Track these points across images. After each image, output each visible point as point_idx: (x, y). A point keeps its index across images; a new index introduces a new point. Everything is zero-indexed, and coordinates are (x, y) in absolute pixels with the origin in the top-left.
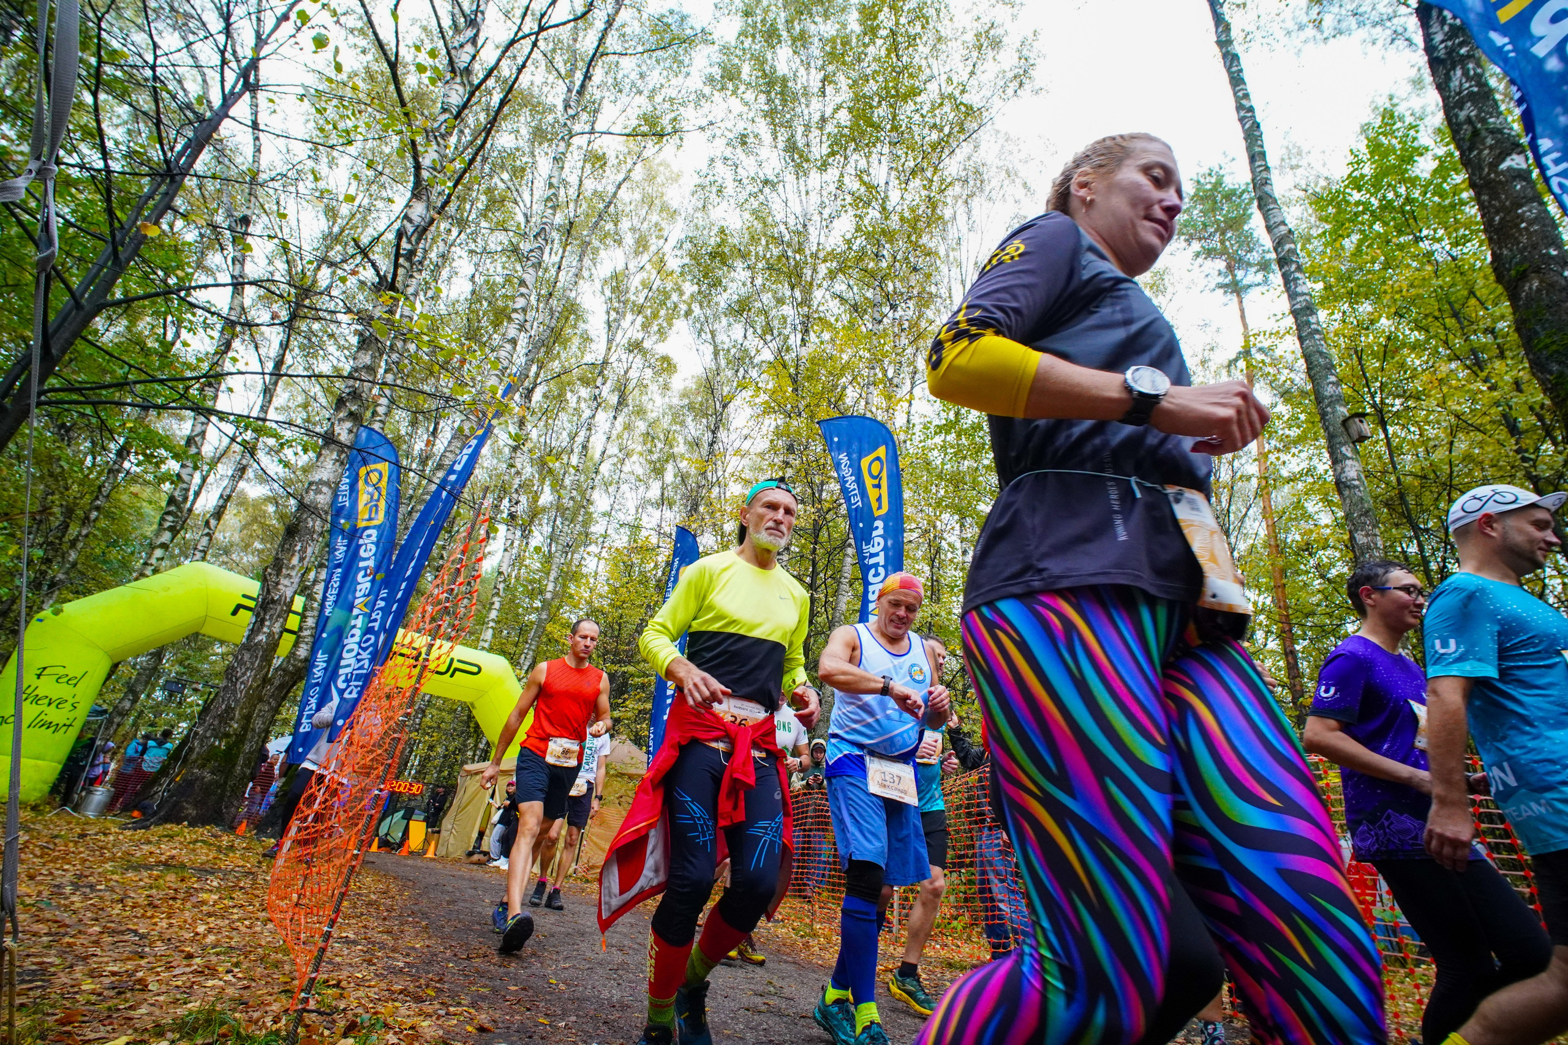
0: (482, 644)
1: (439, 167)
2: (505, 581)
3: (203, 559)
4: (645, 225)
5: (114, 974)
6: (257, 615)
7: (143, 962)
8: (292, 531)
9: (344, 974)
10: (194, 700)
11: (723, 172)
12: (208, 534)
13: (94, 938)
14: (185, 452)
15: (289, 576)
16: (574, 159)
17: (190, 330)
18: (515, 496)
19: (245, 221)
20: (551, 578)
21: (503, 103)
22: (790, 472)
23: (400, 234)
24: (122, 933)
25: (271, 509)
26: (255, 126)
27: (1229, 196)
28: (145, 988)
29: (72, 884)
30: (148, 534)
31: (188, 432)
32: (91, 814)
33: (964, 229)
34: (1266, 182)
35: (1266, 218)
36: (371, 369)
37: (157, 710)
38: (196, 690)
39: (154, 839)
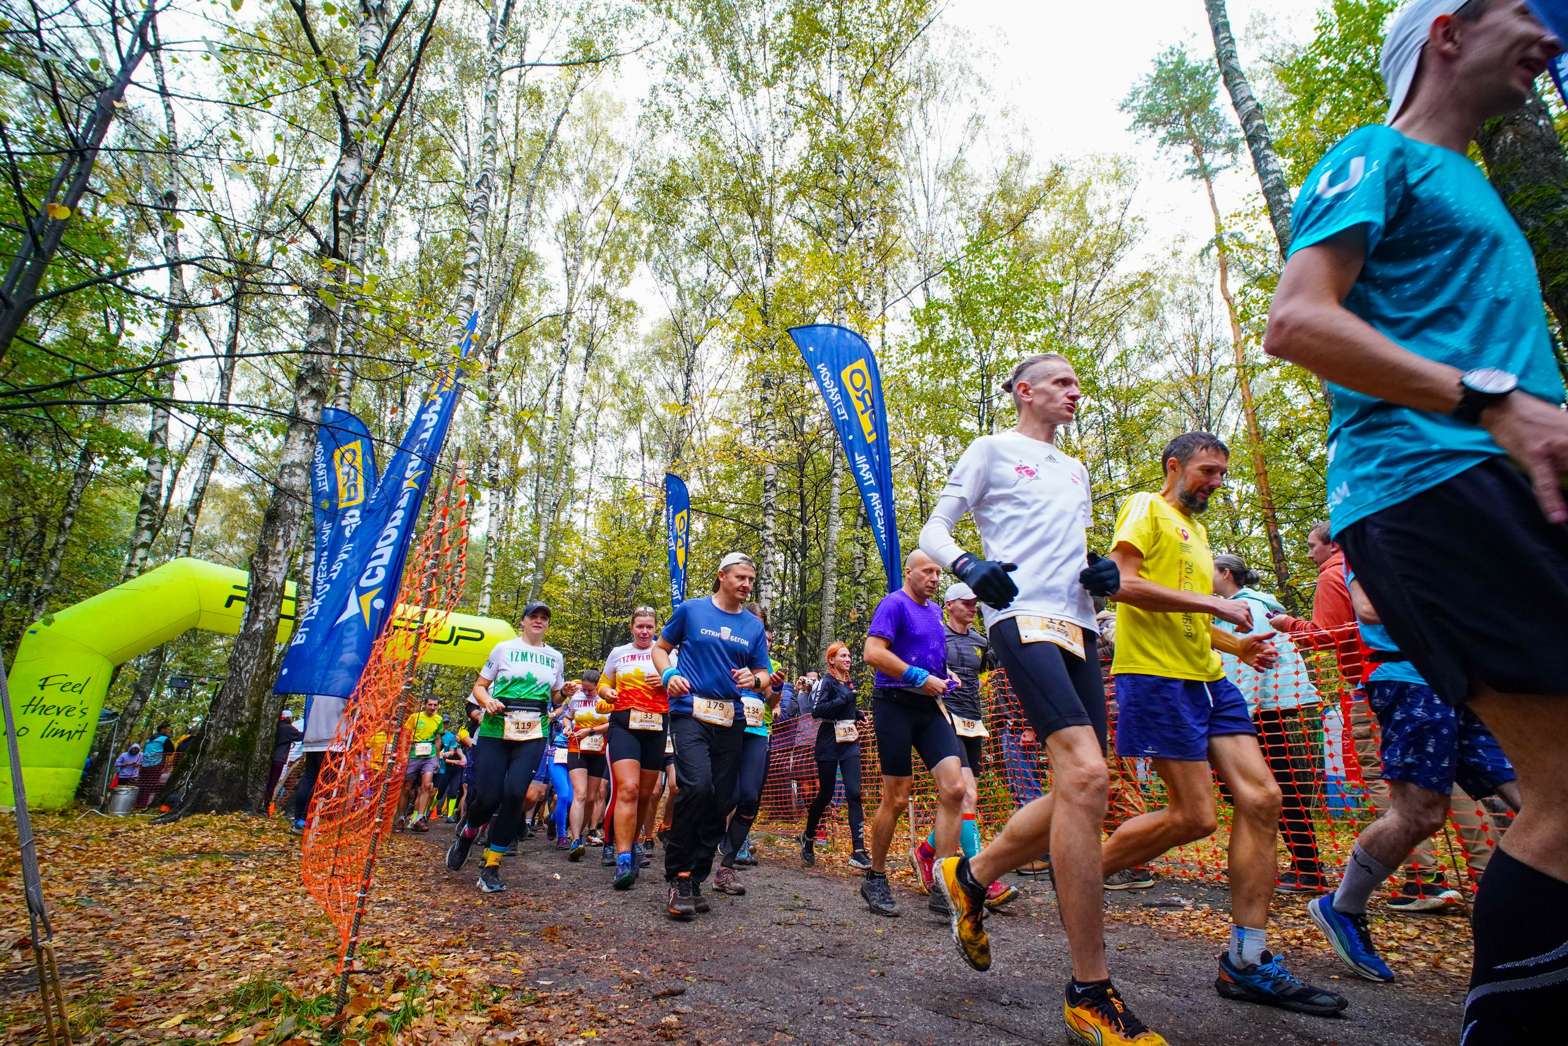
0: (481, 610)
1: (365, 118)
2: (495, 546)
3: (188, 554)
4: (592, 165)
5: (163, 959)
6: (251, 604)
7: (190, 945)
8: (273, 517)
9: (387, 935)
10: (203, 694)
11: (667, 99)
12: (188, 529)
13: (139, 928)
14: (150, 448)
15: (276, 562)
16: (507, 97)
17: (133, 320)
18: (494, 459)
19: (171, 197)
20: (542, 538)
21: (424, 42)
22: (768, 408)
23: (336, 196)
24: (166, 920)
25: (248, 497)
26: (163, 92)
27: (1193, 74)
28: (195, 969)
29: (110, 880)
30: (128, 535)
31: (150, 428)
32: (120, 814)
33: (922, 136)
34: (1231, 55)
35: (1233, 94)
36: (326, 342)
37: (168, 707)
38: (202, 684)
39: (185, 830)
